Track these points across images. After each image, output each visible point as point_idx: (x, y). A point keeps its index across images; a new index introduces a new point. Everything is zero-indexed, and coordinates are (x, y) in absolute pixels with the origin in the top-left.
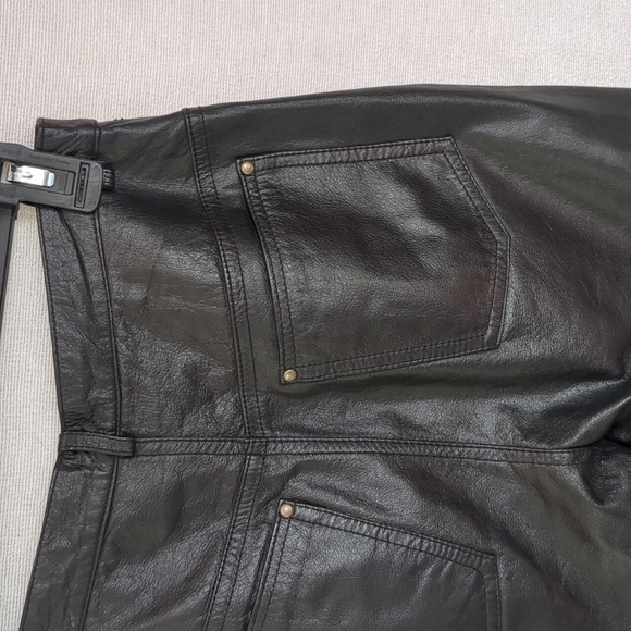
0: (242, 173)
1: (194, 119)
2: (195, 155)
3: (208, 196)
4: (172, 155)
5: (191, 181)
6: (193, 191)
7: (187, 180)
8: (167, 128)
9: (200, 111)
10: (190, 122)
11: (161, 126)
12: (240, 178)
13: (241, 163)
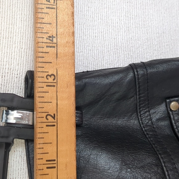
0: (171, 110)
1: (141, 72)
2: (140, 98)
3: (147, 126)
4: (124, 98)
5: (134, 115)
6: (136, 122)
7: (132, 115)
8: (122, 79)
9: (143, 65)
10: (138, 75)
11: (116, 78)
12: (169, 113)
13: (171, 102)
